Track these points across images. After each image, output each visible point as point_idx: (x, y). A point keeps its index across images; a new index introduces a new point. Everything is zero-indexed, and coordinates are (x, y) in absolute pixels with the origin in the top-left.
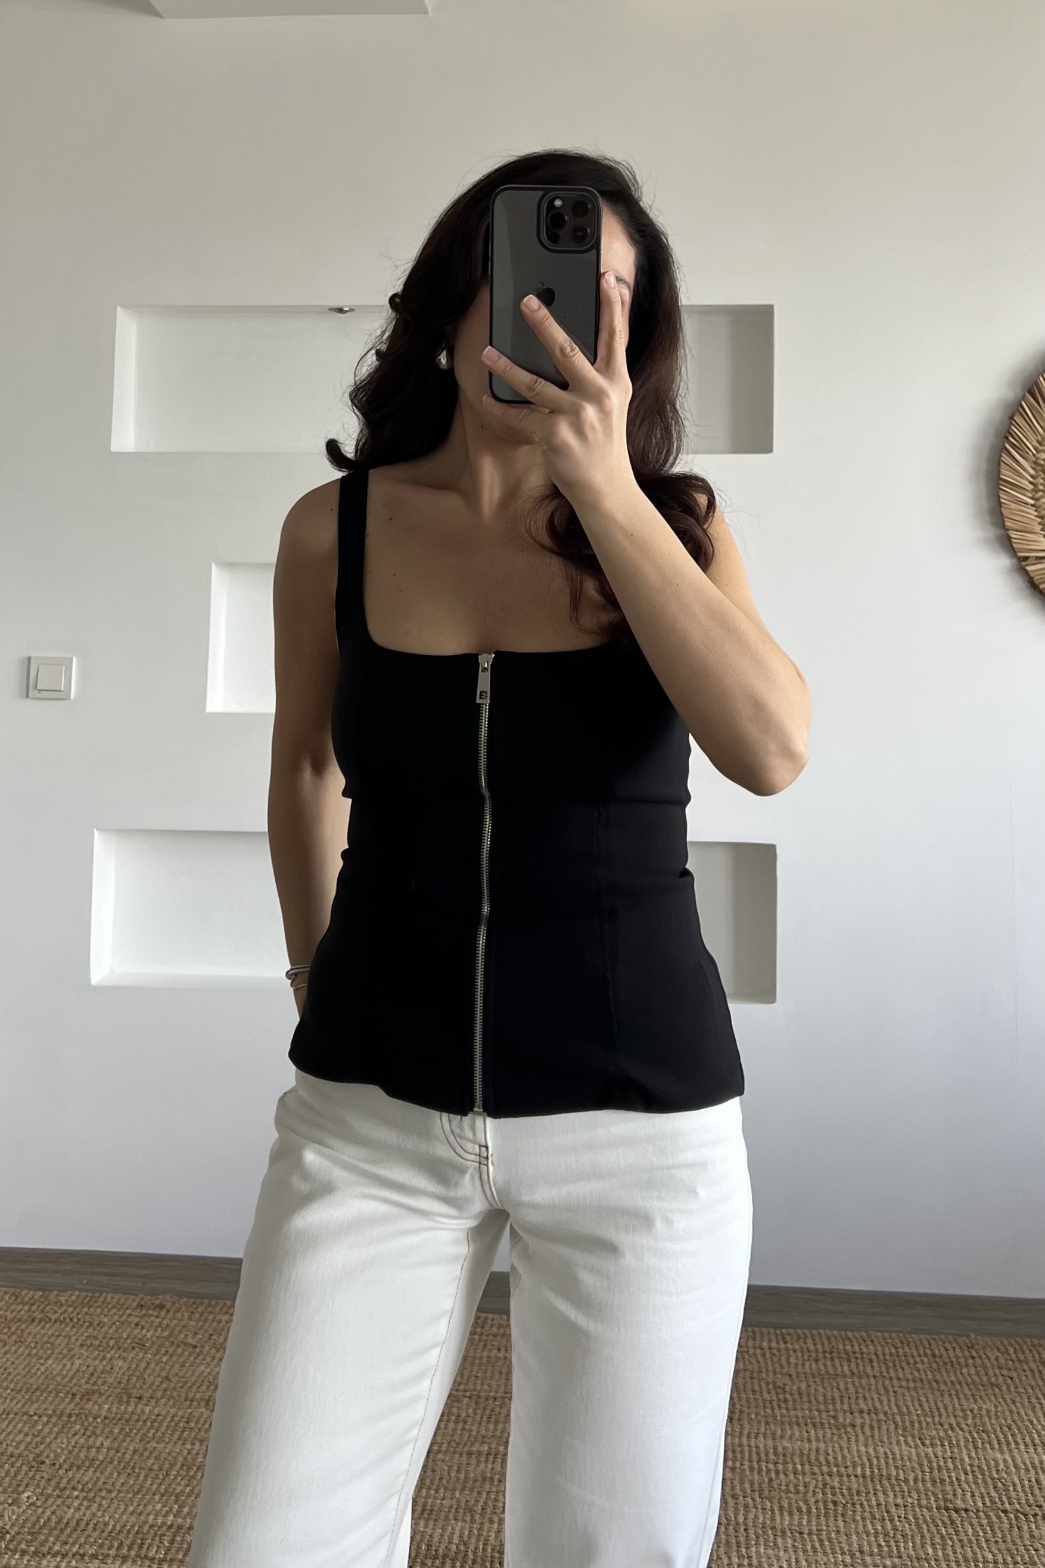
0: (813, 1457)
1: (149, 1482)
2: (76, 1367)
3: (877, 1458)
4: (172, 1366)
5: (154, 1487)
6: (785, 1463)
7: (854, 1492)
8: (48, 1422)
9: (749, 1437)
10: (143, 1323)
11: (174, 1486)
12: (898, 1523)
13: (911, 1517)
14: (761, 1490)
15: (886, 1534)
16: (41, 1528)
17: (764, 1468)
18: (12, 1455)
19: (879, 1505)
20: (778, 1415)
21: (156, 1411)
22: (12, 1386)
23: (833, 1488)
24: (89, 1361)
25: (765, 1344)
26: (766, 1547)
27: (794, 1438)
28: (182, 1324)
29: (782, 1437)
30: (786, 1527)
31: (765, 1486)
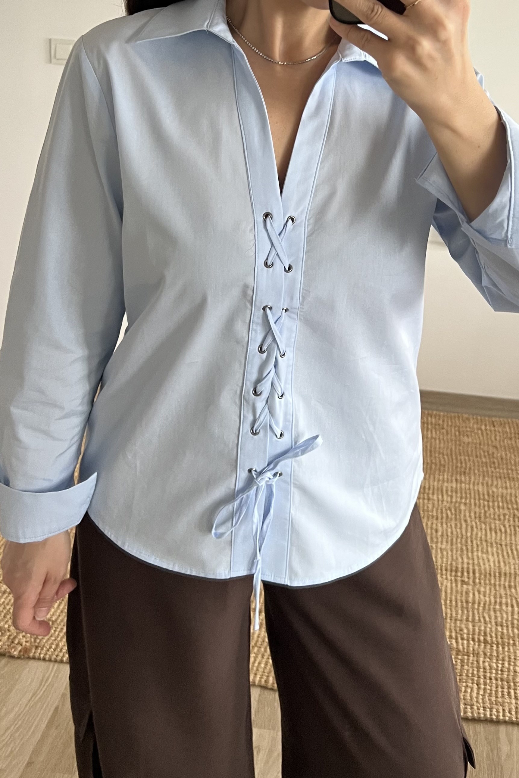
0: (509, 499)
6: (493, 501)
9: (474, 485)
14: (480, 518)
17: (482, 505)
20: (490, 471)
26: (482, 552)
27: (499, 486)
29: (492, 485)
30: (493, 541)
31: (482, 515)
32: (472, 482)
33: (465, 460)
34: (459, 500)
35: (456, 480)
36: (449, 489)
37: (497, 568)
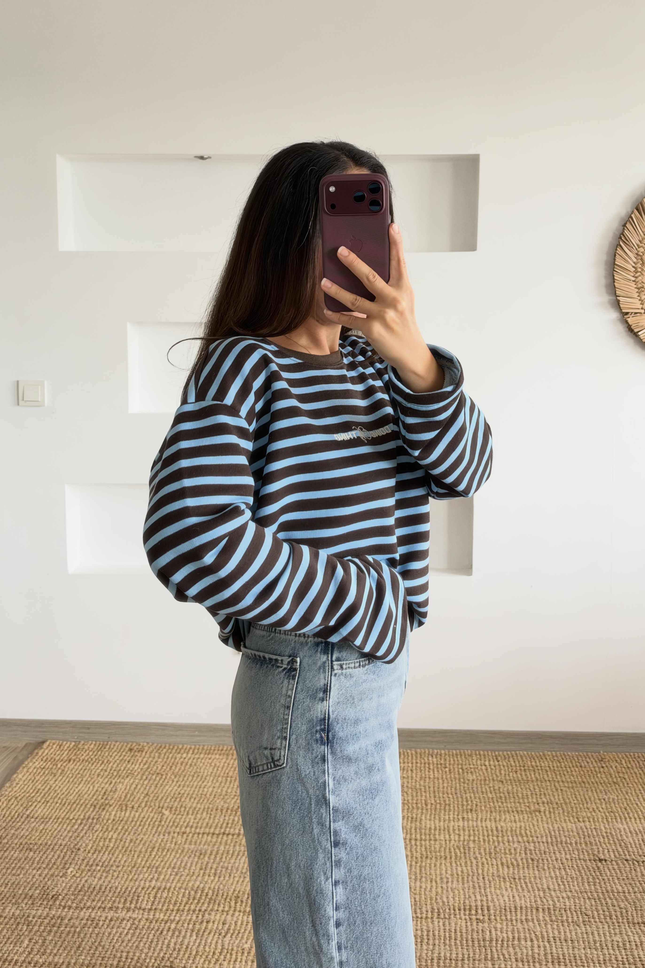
0: (518, 832)
1: (140, 859)
2: (95, 789)
3: (554, 831)
4: (150, 787)
5: (143, 863)
6: (503, 836)
7: (543, 852)
8: (81, 824)
9: (481, 821)
10: (132, 761)
11: (154, 862)
12: (568, 870)
13: (575, 866)
14: (490, 853)
15: (562, 878)
16: (79, 891)
17: (491, 839)
18: (61, 845)
19: (557, 859)
20: (496, 807)
21: (142, 816)
22: (60, 801)
23: (530, 850)
24: (103, 785)
25: (487, 763)
26: (495, 888)
27: (507, 821)
28: (154, 761)
29: (500, 820)
30: (506, 875)
31: (492, 851)
32: (479, 819)
33: (471, 797)
34: (467, 838)
35: (463, 818)
36: (456, 827)
37: (512, 903)
